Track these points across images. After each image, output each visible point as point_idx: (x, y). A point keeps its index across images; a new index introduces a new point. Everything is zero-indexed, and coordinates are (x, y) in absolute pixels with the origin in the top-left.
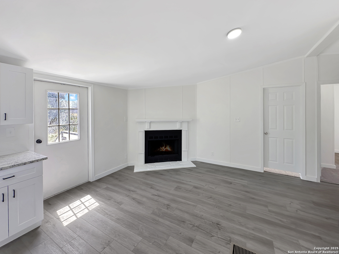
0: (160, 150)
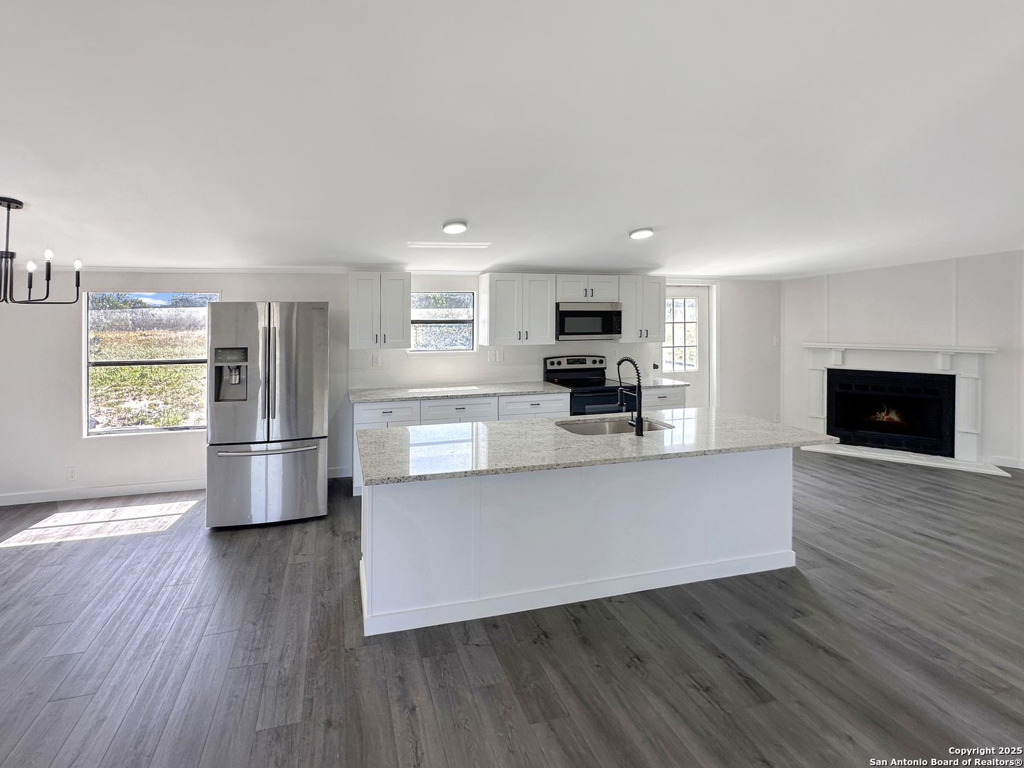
0: (876, 418)
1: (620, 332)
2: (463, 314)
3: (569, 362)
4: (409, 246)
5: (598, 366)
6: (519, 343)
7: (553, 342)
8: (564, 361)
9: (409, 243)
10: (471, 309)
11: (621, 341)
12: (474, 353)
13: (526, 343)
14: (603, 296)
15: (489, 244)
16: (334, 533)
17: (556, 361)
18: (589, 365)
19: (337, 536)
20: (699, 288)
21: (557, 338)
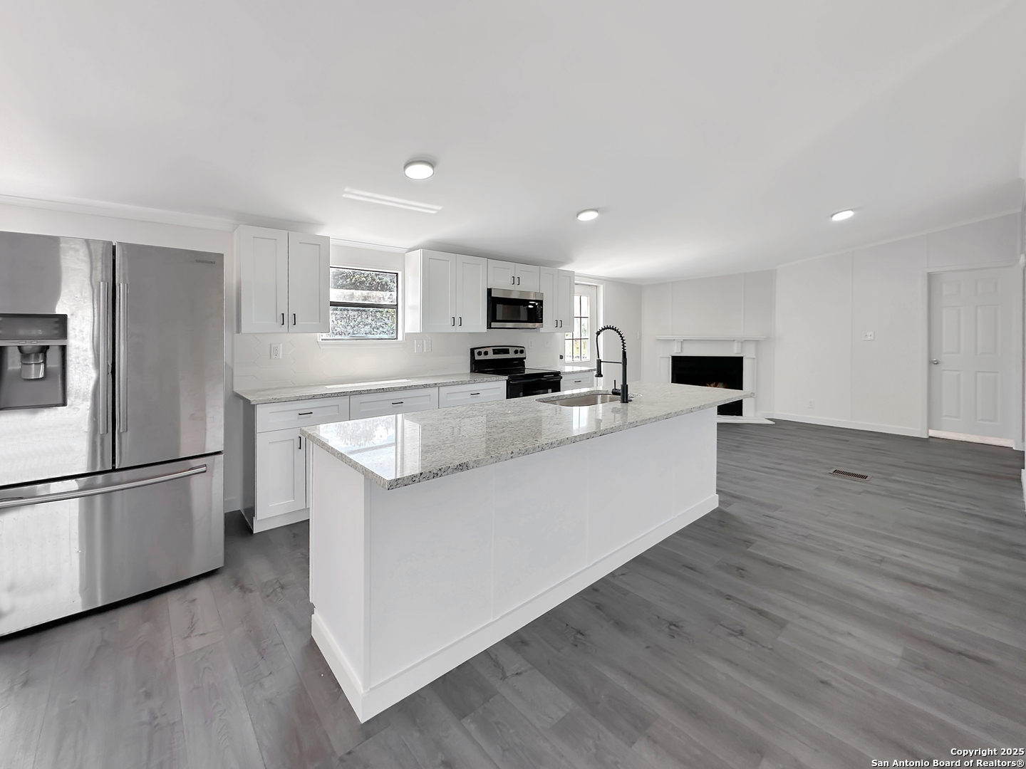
1: (541, 322)
2: (384, 297)
3: (496, 352)
4: (344, 196)
5: (519, 356)
6: (453, 330)
7: (484, 329)
8: (490, 351)
9: (347, 189)
10: (394, 294)
11: (542, 330)
12: (400, 343)
13: (459, 329)
14: (526, 286)
15: (439, 208)
16: (243, 589)
17: (483, 351)
18: (511, 355)
19: (251, 591)
20: (592, 286)
21: (489, 327)
